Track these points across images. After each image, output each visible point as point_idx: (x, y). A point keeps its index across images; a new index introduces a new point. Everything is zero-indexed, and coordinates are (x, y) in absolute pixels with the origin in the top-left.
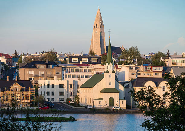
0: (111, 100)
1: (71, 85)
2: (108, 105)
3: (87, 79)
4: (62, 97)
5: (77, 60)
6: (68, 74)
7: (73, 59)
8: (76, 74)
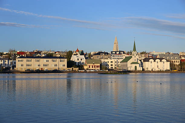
0: (136, 67)
1: (116, 62)
2: (134, 69)
3: (123, 59)
4: (112, 67)
5: (114, 53)
6: (113, 57)
7: (113, 53)
8: (117, 57)
